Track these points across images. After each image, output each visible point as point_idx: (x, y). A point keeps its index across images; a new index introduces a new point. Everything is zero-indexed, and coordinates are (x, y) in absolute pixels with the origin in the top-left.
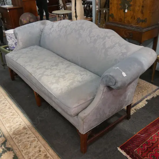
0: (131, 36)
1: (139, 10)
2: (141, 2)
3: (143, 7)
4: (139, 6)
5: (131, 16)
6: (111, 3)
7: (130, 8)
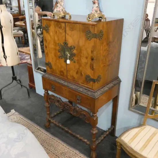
0: (78, 99)
1: (87, 63)
2: (90, 52)
3: (92, 59)
4: (87, 58)
5: (76, 71)
6: (46, 47)
7: (73, 59)
